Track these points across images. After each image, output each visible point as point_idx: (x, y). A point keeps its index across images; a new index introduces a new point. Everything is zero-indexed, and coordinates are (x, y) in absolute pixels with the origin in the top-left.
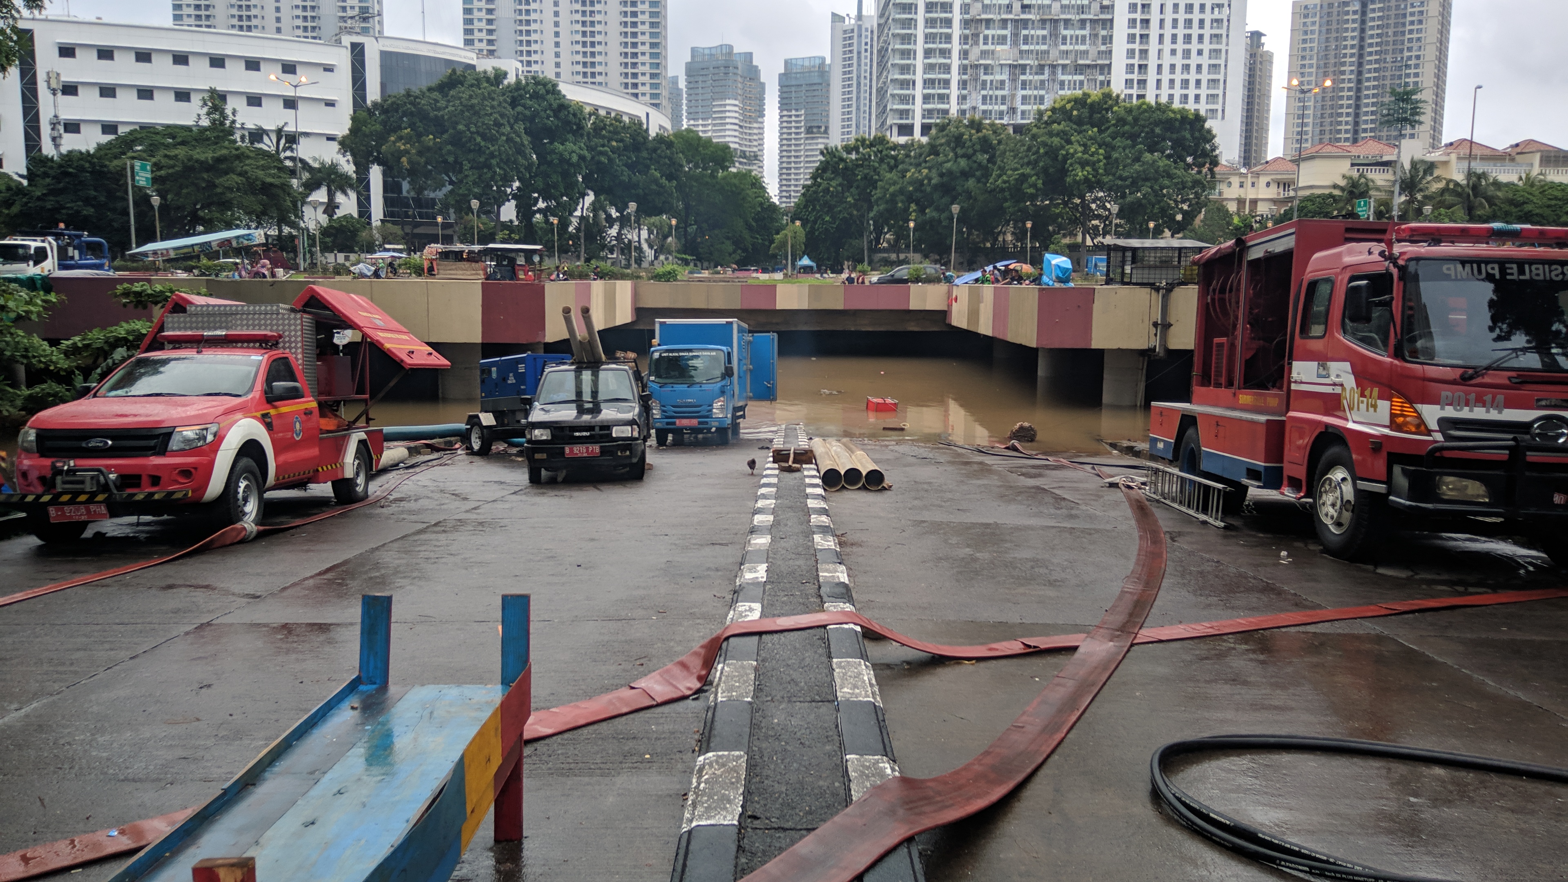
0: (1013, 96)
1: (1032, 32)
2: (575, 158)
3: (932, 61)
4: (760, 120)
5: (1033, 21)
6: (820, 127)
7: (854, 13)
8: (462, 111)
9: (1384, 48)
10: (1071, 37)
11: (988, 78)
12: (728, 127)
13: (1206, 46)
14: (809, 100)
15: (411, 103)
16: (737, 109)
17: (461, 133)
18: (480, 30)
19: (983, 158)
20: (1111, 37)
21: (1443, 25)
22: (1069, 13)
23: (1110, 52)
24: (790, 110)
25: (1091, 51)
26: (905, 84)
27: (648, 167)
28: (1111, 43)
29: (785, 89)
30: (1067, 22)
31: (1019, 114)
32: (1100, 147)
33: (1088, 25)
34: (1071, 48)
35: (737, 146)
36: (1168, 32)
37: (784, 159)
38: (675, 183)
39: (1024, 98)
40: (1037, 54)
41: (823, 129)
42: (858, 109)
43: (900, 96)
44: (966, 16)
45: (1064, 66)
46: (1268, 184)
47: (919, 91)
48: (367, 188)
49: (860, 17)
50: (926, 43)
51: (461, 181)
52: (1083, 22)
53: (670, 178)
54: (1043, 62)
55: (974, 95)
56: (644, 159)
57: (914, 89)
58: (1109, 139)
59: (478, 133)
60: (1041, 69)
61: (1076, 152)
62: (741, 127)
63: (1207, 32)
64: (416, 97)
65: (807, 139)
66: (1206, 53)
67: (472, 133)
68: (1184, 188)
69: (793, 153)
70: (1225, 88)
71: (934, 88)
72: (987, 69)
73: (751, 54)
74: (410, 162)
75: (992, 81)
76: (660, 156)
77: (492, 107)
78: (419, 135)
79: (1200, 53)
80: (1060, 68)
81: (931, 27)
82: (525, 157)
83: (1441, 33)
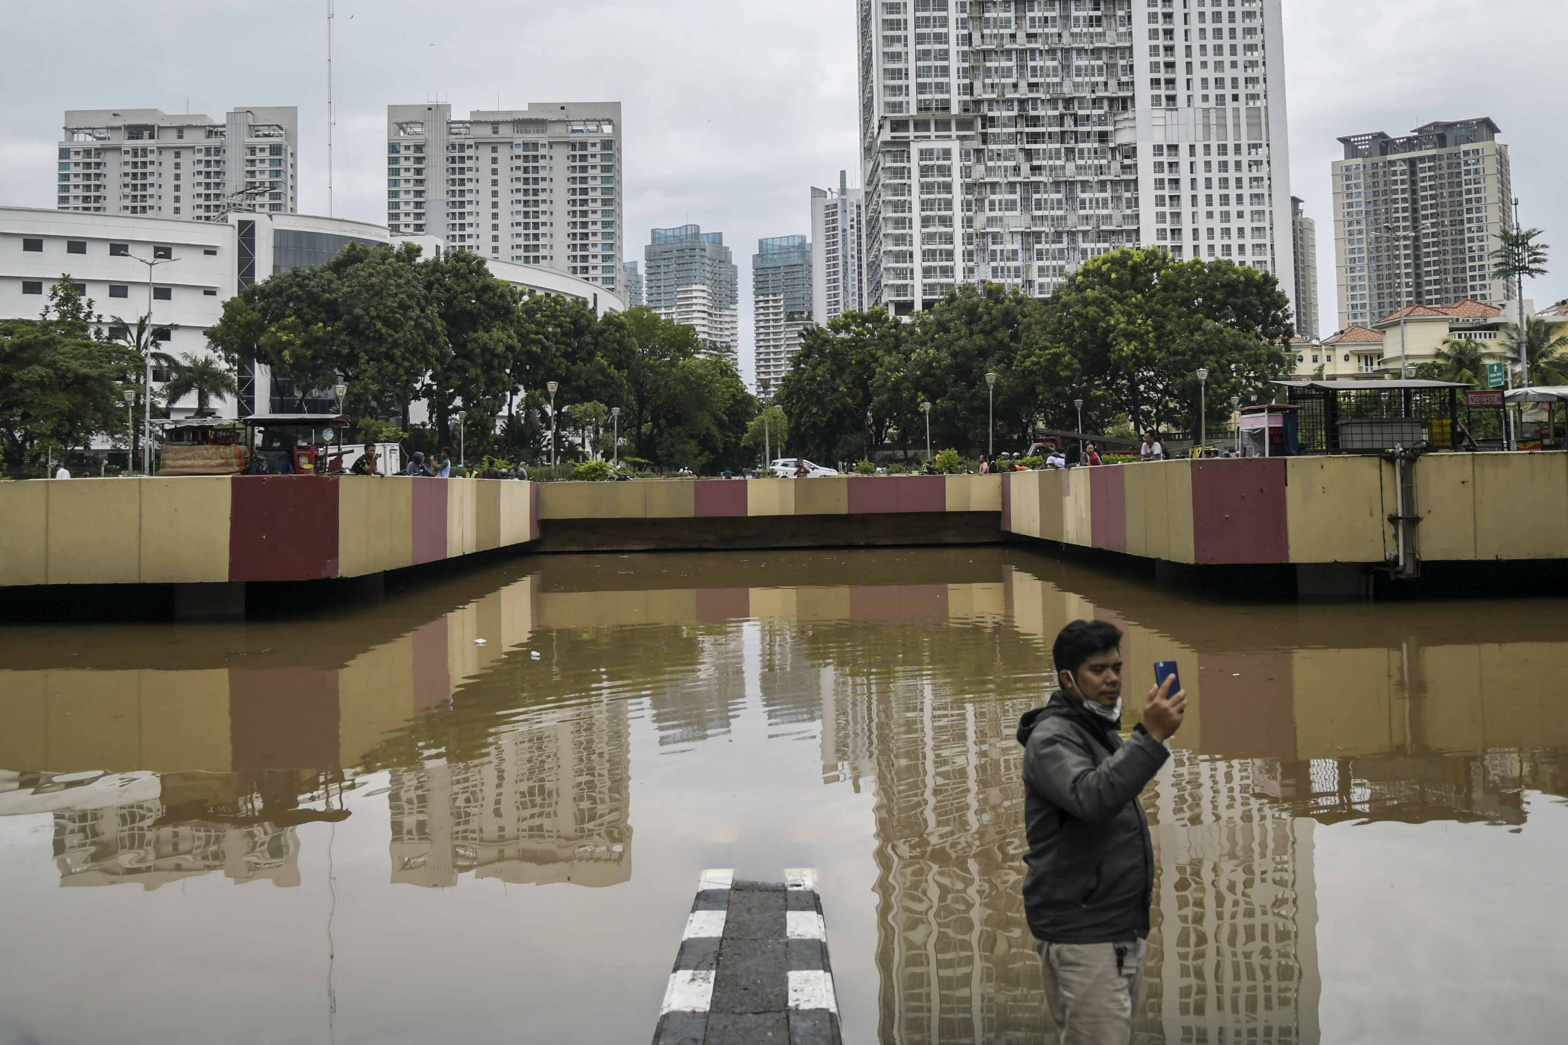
0: (1028, 268)
1: (1045, 196)
2: (501, 349)
3: (931, 230)
4: (732, 306)
5: (1045, 184)
6: (802, 313)
7: (836, 187)
8: (360, 292)
9: (1440, 210)
10: (1091, 201)
11: (998, 247)
12: (695, 315)
13: (1247, 208)
14: (789, 282)
15: (299, 286)
16: (705, 295)
17: (358, 318)
18: (407, 215)
19: (1003, 334)
20: (1137, 199)
21: (1502, 183)
22: (1085, 174)
23: (1137, 216)
24: (768, 295)
25: (1116, 217)
26: (901, 256)
27: (592, 354)
28: (1137, 206)
29: (760, 272)
30: (1084, 183)
31: (1037, 287)
32: (1148, 317)
33: (1109, 186)
34: (1091, 212)
35: (705, 336)
36: (1201, 192)
37: (762, 350)
38: (625, 372)
39: (1041, 269)
40: (1053, 220)
41: (805, 316)
42: (845, 290)
43: (895, 269)
44: (967, 180)
45: (1085, 233)
46: (1347, 358)
47: (918, 264)
48: (251, 390)
49: (843, 190)
50: (923, 210)
51: (357, 378)
52: (1103, 184)
53: (619, 366)
54: (1060, 229)
55: (983, 266)
56: (588, 344)
57: (912, 262)
58: (1158, 307)
59: (379, 317)
60: (1058, 236)
61: (1118, 322)
62: (710, 314)
63: (1246, 192)
64: (304, 278)
65: (788, 326)
66: (1247, 215)
67: (372, 318)
68: (1258, 362)
69: (772, 343)
70: (1273, 254)
71: (935, 260)
72: (996, 238)
73: (720, 234)
74: (293, 355)
75: (1002, 251)
76: (607, 340)
77: (398, 286)
78: (307, 324)
79: (1240, 215)
80: (1080, 235)
81: (928, 193)
82: (436, 345)
83: (1502, 193)
